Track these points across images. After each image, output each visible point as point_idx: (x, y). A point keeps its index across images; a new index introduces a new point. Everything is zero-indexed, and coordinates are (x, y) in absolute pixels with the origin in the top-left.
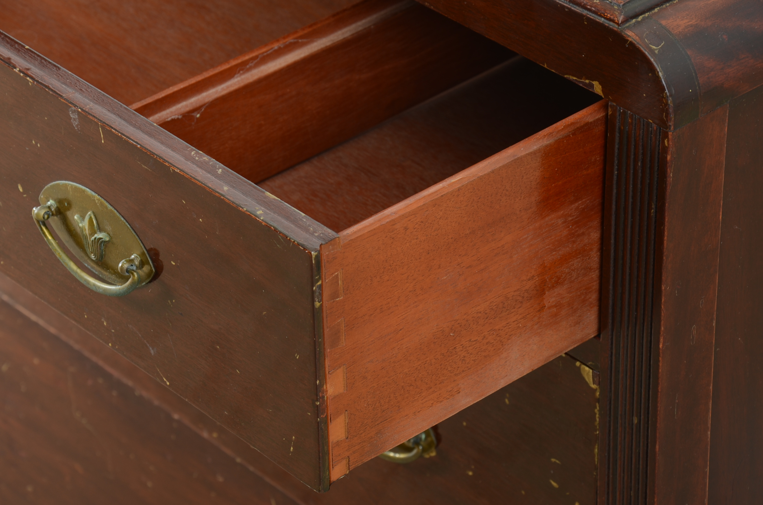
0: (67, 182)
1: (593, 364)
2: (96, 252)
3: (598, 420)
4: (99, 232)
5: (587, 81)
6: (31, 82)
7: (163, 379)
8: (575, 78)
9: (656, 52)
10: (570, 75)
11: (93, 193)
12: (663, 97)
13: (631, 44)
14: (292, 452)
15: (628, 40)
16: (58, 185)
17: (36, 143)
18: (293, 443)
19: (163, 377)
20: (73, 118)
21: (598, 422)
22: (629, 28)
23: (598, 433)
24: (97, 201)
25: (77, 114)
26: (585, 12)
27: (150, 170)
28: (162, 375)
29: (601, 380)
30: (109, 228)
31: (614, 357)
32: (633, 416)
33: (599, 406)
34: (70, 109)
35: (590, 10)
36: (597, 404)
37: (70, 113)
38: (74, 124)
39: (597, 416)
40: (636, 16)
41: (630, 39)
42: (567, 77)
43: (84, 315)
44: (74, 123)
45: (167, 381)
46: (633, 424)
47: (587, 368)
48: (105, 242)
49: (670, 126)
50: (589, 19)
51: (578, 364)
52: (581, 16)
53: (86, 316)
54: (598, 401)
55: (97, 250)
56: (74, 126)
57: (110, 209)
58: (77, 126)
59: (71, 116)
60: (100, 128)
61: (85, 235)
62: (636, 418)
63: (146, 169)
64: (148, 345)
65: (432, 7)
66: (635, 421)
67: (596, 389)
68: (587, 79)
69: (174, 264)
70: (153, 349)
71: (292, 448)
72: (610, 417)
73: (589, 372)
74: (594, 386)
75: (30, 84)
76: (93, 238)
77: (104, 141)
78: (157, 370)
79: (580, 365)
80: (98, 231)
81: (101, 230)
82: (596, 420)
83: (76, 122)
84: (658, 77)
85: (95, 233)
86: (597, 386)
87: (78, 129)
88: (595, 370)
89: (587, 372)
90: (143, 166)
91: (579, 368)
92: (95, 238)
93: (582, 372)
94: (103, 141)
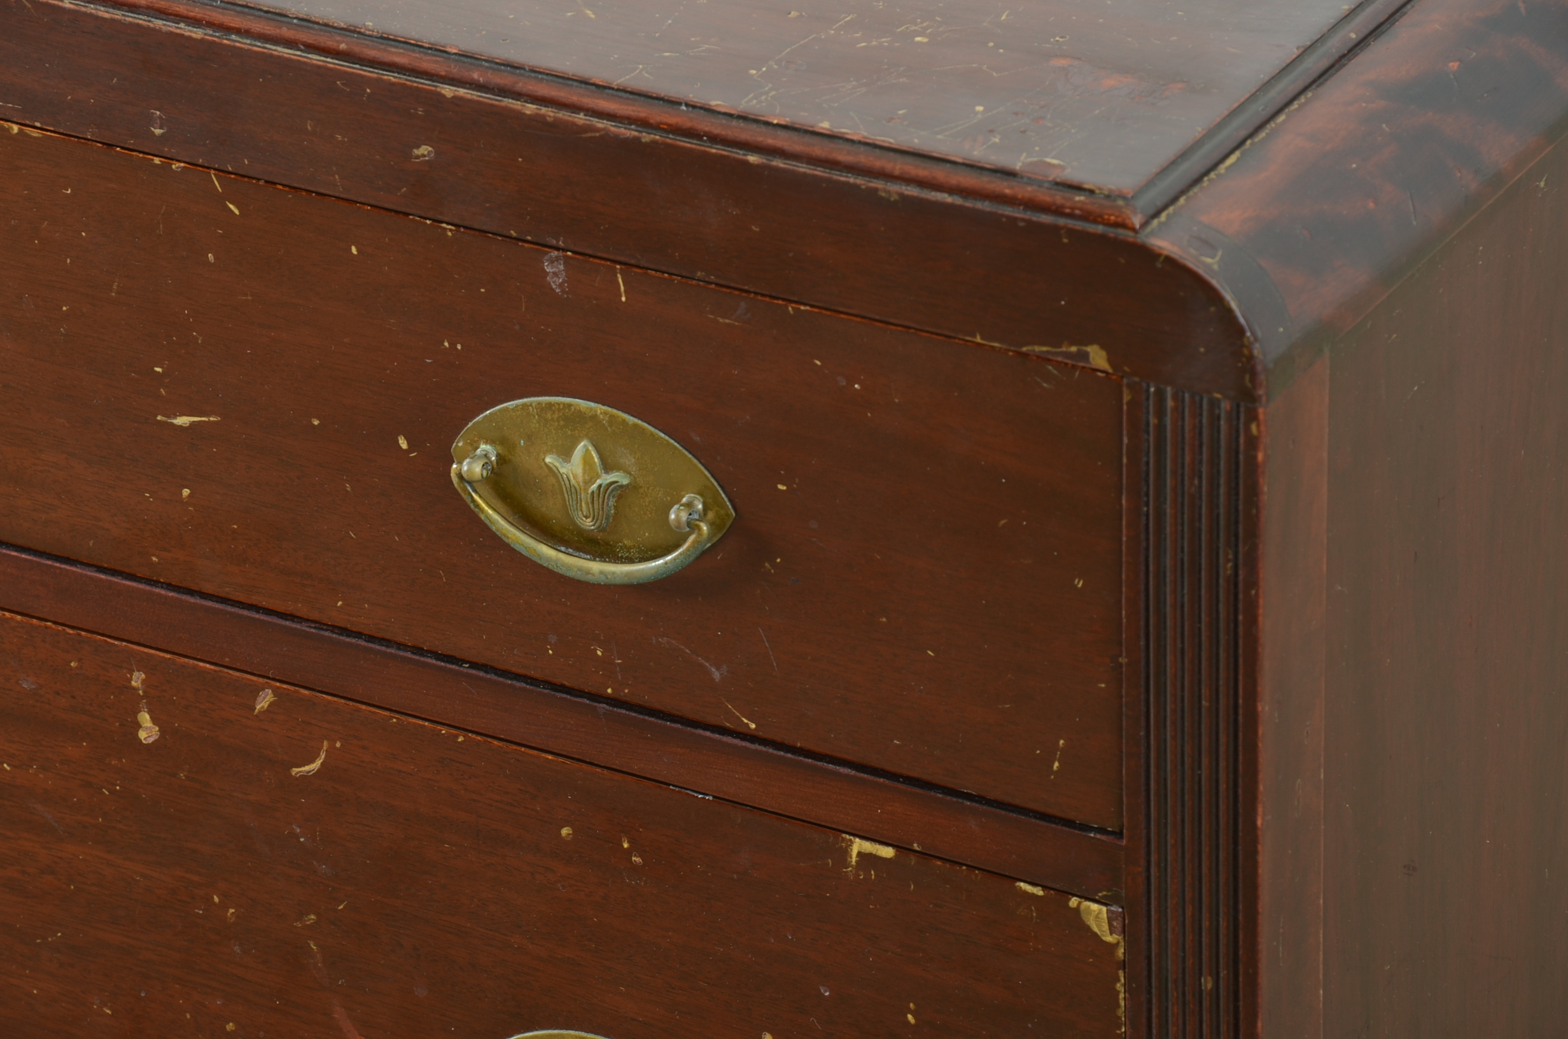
0: (525, 400)
1: (1109, 894)
2: (599, 513)
3: (1122, 1003)
4: (604, 475)
5: (1074, 349)
6: (451, 230)
7: (743, 721)
8: (1045, 349)
9: (1216, 267)
10: (1033, 344)
11: (592, 404)
12: (1243, 345)
13: (1170, 261)
14: (1057, 772)
15: (1159, 255)
16: (506, 409)
17: (453, 344)
18: (1059, 753)
19: (741, 716)
20: (553, 272)
21: (1123, 1009)
22: (1152, 233)
23: (1123, 1030)
24: (601, 417)
25: (562, 262)
26: (1062, 221)
27: (737, 324)
28: (738, 714)
29: (1127, 921)
30: (629, 461)
31: (1153, 870)
32: (1201, 975)
33: (1125, 977)
34: (546, 258)
35: (1071, 216)
36: (1121, 973)
37: (546, 264)
38: (552, 284)
39: (1122, 996)
40: (1157, 214)
41: (1165, 253)
42: (1027, 350)
43: (548, 649)
44: (554, 282)
45: (749, 722)
46: (1201, 991)
47: (1095, 907)
48: (622, 486)
49: (1260, 396)
50: (1071, 232)
51: (1074, 902)
52: (1055, 229)
53: (550, 652)
54: (1123, 965)
55: (603, 509)
56: (554, 287)
57: (632, 423)
58: (561, 285)
59: (548, 270)
60: (619, 276)
61: (573, 485)
62: (1209, 978)
63: (729, 325)
64: (708, 665)
65: (712, 277)
66: (1208, 984)
67: (1118, 943)
68: (1072, 344)
69: (785, 488)
70: (718, 669)
71: (1056, 764)
72: (1149, 992)
73: (1100, 912)
74: (1109, 939)
75: (450, 234)
76: (594, 487)
77: (626, 296)
78: (727, 706)
79: (1080, 903)
80: (603, 472)
81: (607, 467)
82: (1118, 1006)
83: (559, 278)
84: (1230, 311)
85: (598, 477)
86: (1120, 935)
87: (563, 291)
88: (1111, 905)
89: (1096, 913)
90: (721, 320)
91: (1077, 910)
92: (600, 486)
93: (1084, 917)
94: (623, 299)
